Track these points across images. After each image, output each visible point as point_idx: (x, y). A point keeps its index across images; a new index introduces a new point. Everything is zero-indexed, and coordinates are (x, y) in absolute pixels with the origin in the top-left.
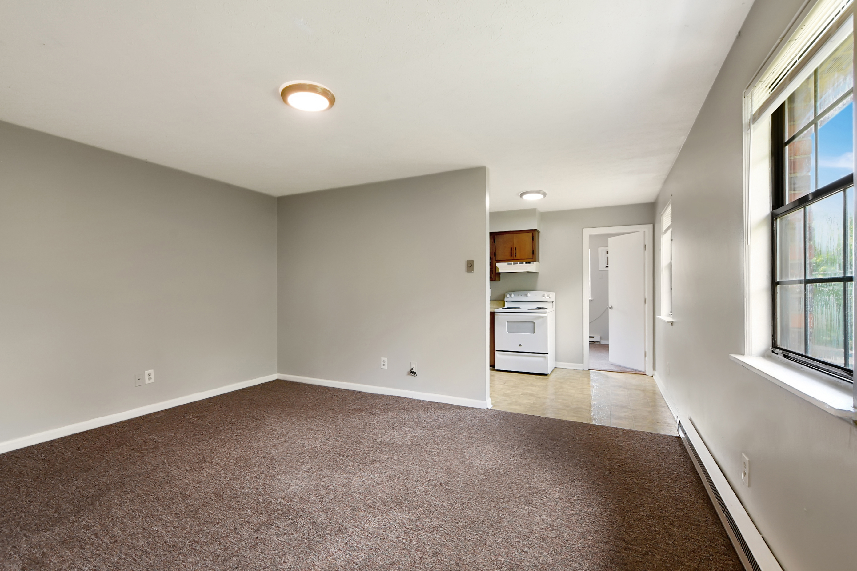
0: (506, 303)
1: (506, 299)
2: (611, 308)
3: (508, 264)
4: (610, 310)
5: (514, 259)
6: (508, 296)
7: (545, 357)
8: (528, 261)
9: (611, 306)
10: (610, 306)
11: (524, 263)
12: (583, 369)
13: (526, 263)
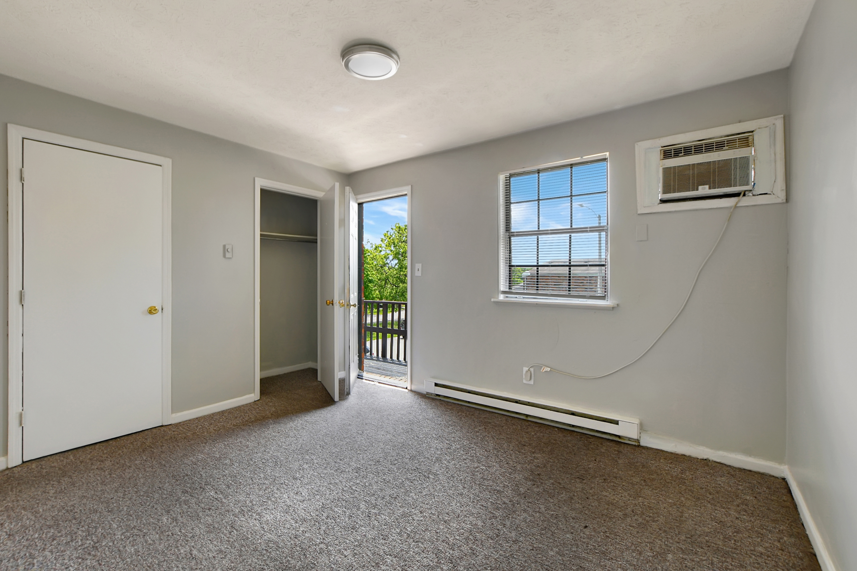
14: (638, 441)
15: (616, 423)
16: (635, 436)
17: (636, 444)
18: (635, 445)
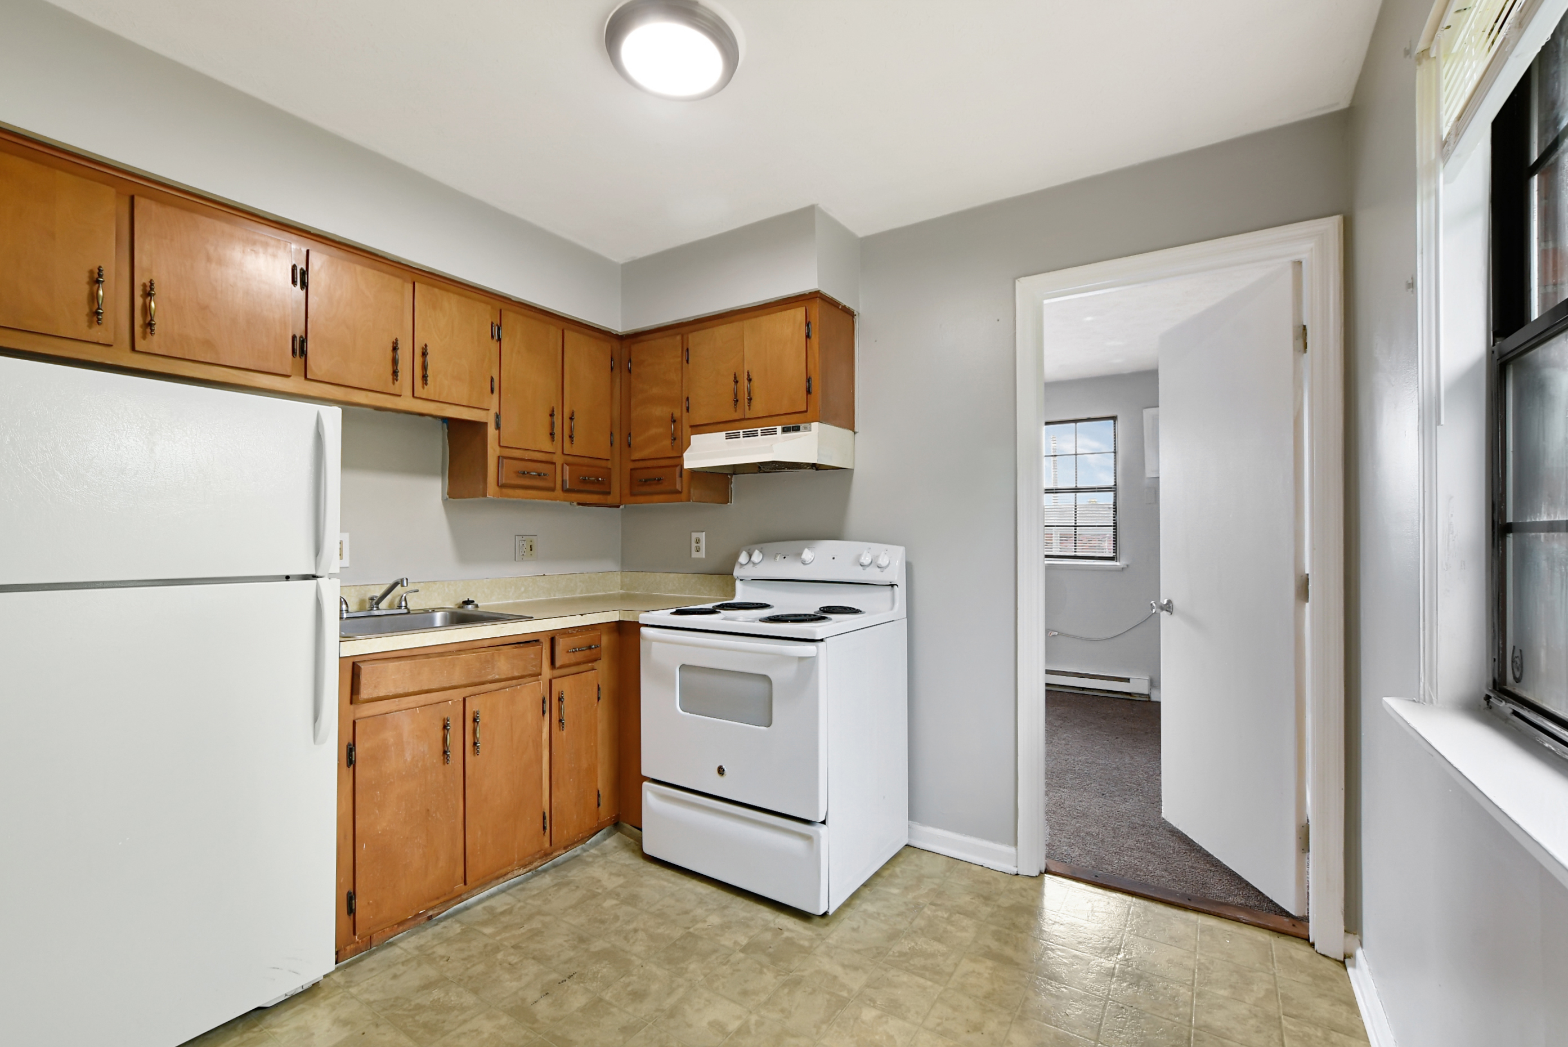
0: (738, 583)
1: (737, 572)
2: (1169, 607)
3: (729, 437)
4: (1164, 614)
5: (744, 419)
6: (743, 558)
7: (808, 838)
8: (791, 421)
9: (1169, 602)
10: (1165, 602)
11: (779, 429)
12: (1014, 870)
13: (785, 430)
14: (1148, 696)
15: (1128, 680)
16: (1146, 692)
17: (1147, 699)
18: (1146, 701)
